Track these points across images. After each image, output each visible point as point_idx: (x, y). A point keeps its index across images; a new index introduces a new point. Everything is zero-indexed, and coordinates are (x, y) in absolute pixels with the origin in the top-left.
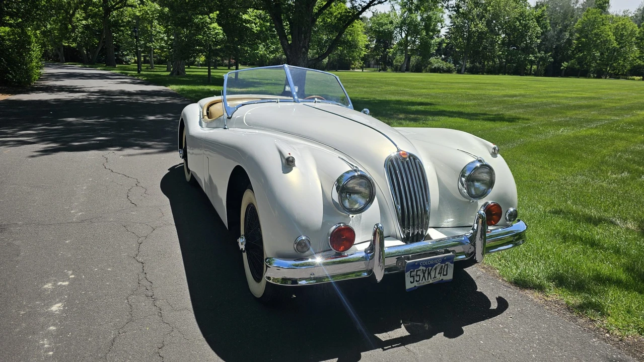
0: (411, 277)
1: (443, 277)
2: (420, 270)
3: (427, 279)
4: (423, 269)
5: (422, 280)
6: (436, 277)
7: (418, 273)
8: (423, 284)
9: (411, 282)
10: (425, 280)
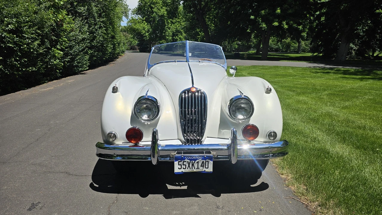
0: (179, 165)
1: (204, 169)
2: (186, 162)
3: (191, 168)
4: (188, 161)
5: (188, 169)
6: (199, 168)
7: (185, 163)
8: (188, 171)
9: (179, 168)
10: (190, 169)
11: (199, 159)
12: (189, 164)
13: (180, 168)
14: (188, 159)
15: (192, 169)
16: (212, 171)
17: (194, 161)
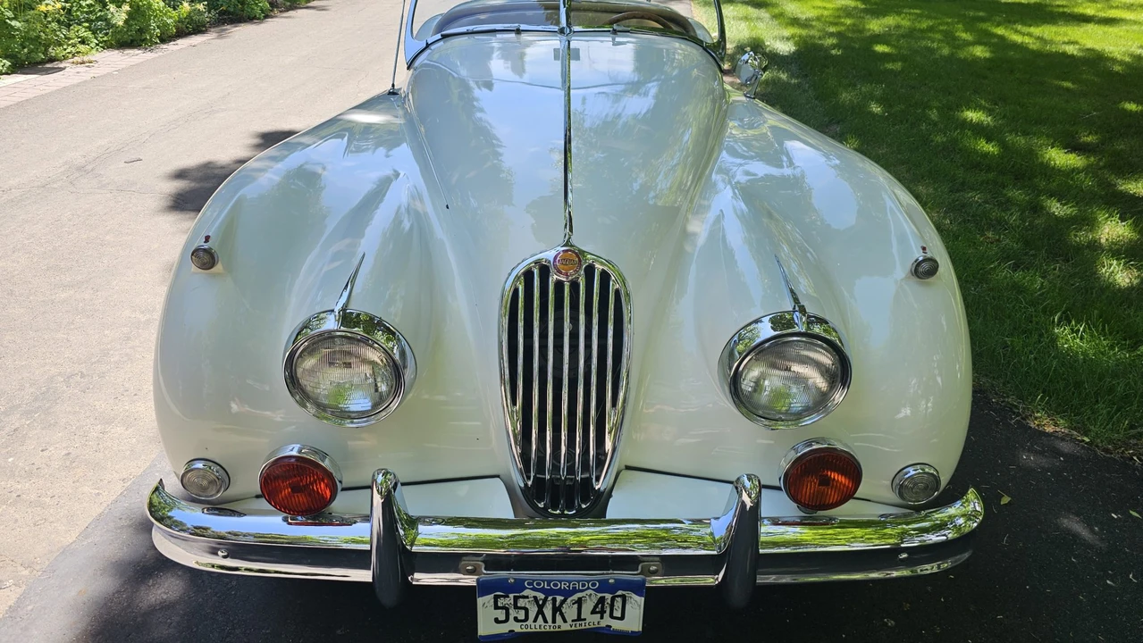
0: (497, 607)
1: (607, 621)
2: (527, 597)
3: (549, 618)
4: (535, 598)
5: (535, 621)
6: (585, 620)
7: (521, 603)
8: (538, 630)
9: (497, 621)
10: (545, 621)
11: (582, 591)
12: (541, 607)
13: (502, 617)
14: (534, 589)
15: (554, 621)
16: (639, 629)
17: (563, 598)
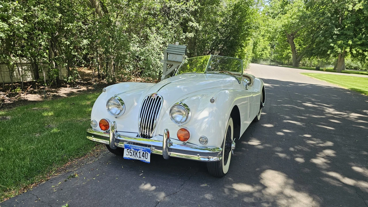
0: (127, 152)
1: (145, 159)
6: (141, 158)
7: (131, 151)
8: (133, 158)
11: (140, 150)
12: (134, 153)
13: (128, 154)
14: (133, 148)
15: (136, 157)
16: (150, 161)
17: (137, 151)
